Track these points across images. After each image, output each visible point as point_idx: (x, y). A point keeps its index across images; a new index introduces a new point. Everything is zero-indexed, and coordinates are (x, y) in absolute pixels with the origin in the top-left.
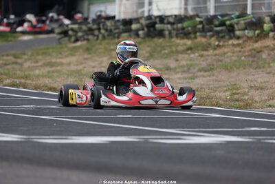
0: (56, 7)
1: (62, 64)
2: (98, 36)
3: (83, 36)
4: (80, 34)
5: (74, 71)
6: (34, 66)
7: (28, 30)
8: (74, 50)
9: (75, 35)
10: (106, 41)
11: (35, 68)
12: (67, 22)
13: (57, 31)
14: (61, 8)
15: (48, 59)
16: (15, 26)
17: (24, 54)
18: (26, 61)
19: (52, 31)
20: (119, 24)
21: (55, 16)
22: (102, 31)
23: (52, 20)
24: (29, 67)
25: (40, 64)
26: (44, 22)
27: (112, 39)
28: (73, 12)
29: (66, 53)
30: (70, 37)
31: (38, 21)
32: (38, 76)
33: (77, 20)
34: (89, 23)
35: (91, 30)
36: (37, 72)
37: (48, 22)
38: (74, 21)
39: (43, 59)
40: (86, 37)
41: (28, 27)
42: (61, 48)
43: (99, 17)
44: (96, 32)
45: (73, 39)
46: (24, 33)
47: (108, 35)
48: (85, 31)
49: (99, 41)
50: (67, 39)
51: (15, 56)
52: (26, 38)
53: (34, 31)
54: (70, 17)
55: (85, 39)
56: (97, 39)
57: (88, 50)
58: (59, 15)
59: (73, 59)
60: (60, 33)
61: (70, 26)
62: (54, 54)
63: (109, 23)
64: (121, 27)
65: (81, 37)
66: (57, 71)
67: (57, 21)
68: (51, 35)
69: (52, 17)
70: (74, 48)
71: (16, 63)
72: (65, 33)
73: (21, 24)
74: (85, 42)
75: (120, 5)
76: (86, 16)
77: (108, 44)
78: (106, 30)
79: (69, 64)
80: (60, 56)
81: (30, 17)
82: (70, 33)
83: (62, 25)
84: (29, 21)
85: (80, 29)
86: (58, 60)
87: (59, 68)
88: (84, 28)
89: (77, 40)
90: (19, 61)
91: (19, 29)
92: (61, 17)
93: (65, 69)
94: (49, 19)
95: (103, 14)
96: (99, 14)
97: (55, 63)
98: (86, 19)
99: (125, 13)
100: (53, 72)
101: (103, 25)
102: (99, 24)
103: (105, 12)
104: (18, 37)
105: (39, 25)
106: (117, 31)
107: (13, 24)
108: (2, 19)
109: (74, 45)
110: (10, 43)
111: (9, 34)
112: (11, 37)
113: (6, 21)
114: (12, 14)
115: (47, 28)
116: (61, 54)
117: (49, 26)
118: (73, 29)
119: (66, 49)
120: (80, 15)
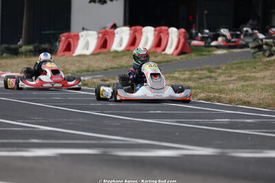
0: (251, 21)
1: (256, 78)
5: (267, 86)
6: (228, 81)
7: (222, 44)
8: (269, 64)
9: (270, 50)
11: (230, 82)
12: (261, 36)
13: (251, 45)
15: (242, 73)
16: (209, 40)
17: (219, 68)
18: (220, 75)
19: (246, 46)
21: (250, 31)
23: (246, 35)
24: (223, 81)
25: (234, 78)
26: (238, 36)
29: (260, 68)
30: (265, 51)
31: (232, 36)
32: (232, 90)
33: (272, 34)
36: (231, 86)
37: (242, 37)
38: (268, 36)
39: (237, 74)
41: (223, 41)
42: (256, 62)
45: (267, 53)
46: (218, 47)
50: (261, 53)
51: (210, 70)
52: (220, 52)
53: (229, 45)
54: (264, 32)
59: (268, 73)
60: (254, 48)
61: (264, 40)
62: (248, 68)
66: (251, 85)
67: (251, 35)
68: (245, 50)
69: (247, 31)
70: (269, 61)
71: (210, 77)
72: (259, 48)
73: (215, 38)
79: (264, 78)
80: (254, 70)
81: (224, 31)
82: (264, 46)
83: (256, 39)
84: (224, 36)
86: (252, 74)
87: (253, 82)
89: (271, 55)
90: (213, 75)
91: (214, 43)
92: (256, 31)
93: (260, 83)
94: (244, 33)
97: (250, 77)
100: (247, 86)
105: (233, 40)
107: (208, 38)
108: (197, 34)
109: (268, 59)
110: (204, 57)
111: (204, 48)
112: (206, 51)
113: (199, 34)
114: (207, 29)
115: (241, 42)
116: (255, 68)
117: (243, 40)
118: (267, 44)
119: (260, 64)
120: (274, 30)
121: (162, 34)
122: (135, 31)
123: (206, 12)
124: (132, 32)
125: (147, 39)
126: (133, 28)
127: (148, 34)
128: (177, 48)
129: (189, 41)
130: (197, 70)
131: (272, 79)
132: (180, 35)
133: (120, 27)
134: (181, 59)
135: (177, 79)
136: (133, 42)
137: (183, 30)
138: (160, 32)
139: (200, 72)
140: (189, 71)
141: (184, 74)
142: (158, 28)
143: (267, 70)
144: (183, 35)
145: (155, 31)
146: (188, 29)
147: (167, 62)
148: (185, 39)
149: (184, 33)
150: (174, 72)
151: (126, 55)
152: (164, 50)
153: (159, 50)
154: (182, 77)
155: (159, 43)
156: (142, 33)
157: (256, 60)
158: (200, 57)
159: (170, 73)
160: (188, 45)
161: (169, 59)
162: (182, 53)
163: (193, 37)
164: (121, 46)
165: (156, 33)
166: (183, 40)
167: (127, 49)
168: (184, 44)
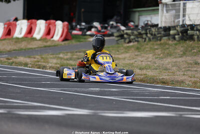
0: (115, 17)
1: (119, 59)
2: (145, 39)
3: (135, 39)
4: (132, 37)
5: (127, 64)
7: (94, 33)
8: (128, 49)
9: (129, 38)
10: (151, 43)
12: (123, 28)
13: (115, 34)
14: (119, 18)
16: (85, 30)
19: (112, 35)
20: (161, 30)
21: (115, 24)
22: (149, 35)
23: (112, 27)
26: (106, 28)
27: (155, 41)
28: (127, 21)
29: (122, 51)
30: (125, 38)
31: (102, 27)
33: (130, 27)
34: (139, 29)
35: (140, 34)
37: (109, 28)
38: (128, 28)
40: (136, 39)
41: (95, 31)
42: (118, 47)
43: (147, 25)
44: (144, 36)
45: (127, 41)
46: (92, 36)
47: (153, 38)
48: (136, 35)
49: (146, 43)
50: (123, 40)
54: (125, 25)
55: (136, 41)
56: (145, 41)
57: (138, 49)
58: (117, 23)
59: (127, 55)
60: (118, 36)
61: (125, 31)
63: (153, 30)
64: (163, 32)
65: (133, 39)
67: (116, 27)
68: (111, 38)
69: (112, 24)
70: (128, 47)
72: (122, 36)
73: (89, 29)
74: (136, 43)
75: (162, 16)
76: (136, 24)
77: (153, 44)
78: (152, 34)
79: (124, 59)
80: (117, 53)
81: (96, 24)
82: (125, 36)
83: (119, 30)
84: (96, 27)
85: (133, 33)
86: (117, 56)
88: (135, 32)
89: (130, 42)
91: (88, 33)
92: (119, 25)
93: (121, 62)
94: (110, 25)
95: (149, 23)
96: (146, 22)
98: (137, 26)
99: (165, 22)
101: (149, 31)
103: (151, 21)
104: (87, 38)
105: (103, 31)
106: (159, 35)
107: (84, 29)
108: (76, 26)
109: (128, 45)
110: (82, 43)
111: (81, 36)
112: (82, 38)
113: (78, 26)
114: (84, 22)
115: (109, 32)
116: (118, 51)
117: (110, 31)
118: (127, 34)
119: (122, 48)
120: (132, 23)
121: (51, 26)
122: (31, 23)
123: (83, 10)
124: (29, 24)
125: (40, 29)
126: (30, 21)
127: (41, 25)
128: (61, 36)
129: (71, 31)
130: (76, 52)
131: (130, 60)
132: (64, 26)
133: (20, 20)
134: (65, 44)
135: (61, 58)
136: (30, 31)
137: (66, 23)
138: (49, 24)
139: (78, 54)
140: (71, 53)
141: (66, 55)
142: (48, 21)
143: (127, 52)
144: (66, 26)
145: (46, 23)
146: (70, 22)
147: (55, 46)
148: (68, 29)
149: (67, 25)
150: (60, 53)
151: (25, 40)
152: (52, 37)
153: (49, 37)
154: (66, 57)
155: (48, 32)
156: (36, 25)
157: (119, 45)
158: (78, 43)
159: (57, 54)
160: (70, 34)
161: (56, 44)
162: (65, 39)
163: (73, 28)
164: (21, 34)
165: (47, 25)
166: (66, 30)
167: (25, 37)
168: (67, 33)
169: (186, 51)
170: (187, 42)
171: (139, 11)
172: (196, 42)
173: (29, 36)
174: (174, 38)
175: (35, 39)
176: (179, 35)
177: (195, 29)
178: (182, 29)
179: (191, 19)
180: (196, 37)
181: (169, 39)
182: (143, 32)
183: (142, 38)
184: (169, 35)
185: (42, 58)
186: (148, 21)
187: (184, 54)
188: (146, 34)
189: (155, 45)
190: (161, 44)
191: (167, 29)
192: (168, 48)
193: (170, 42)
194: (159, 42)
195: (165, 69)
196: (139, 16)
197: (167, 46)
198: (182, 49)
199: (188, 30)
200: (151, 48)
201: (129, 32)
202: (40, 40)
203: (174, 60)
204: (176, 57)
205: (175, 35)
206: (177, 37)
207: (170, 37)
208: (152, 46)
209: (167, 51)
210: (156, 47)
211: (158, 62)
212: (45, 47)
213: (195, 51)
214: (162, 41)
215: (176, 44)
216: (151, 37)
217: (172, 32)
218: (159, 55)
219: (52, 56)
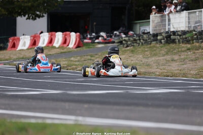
2: (139, 43)
3: (131, 44)
4: (129, 43)
7: (101, 41)
9: (127, 44)
10: (144, 46)
12: (124, 36)
16: (94, 39)
17: (97, 55)
18: (96, 58)
19: (114, 42)
20: (150, 36)
21: (118, 33)
22: (142, 41)
23: (116, 35)
26: (111, 37)
27: (146, 45)
30: (124, 44)
31: (108, 37)
35: (135, 40)
37: (113, 37)
41: (102, 39)
44: (138, 42)
45: (125, 46)
46: (99, 43)
48: (132, 41)
49: (139, 46)
50: (122, 45)
51: (91, 56)
52: (100, 46)
53: (106, 42)
54: (126, 34)
55: (132, 46)
57: (132, 51)
60: (118, 43)
61: (124, 38)
63: (145, 36)
64: (152, 38)
65: (129, 45)
67: (118, 36)
69: (116, 34)
70: (125, 50)
71: (91, 60)
72: (121, 42)
73: (97, 38)
74: (132, 47)
77: (144, 48)
78: (144, 40)
81: (102, 34)
82: (124, 42)
84: (102, 36)
85: (129, 40)
88: (131, 39)
89: (127, 46)
90: (93, 58)
91: (97, 41)
92: (122, 34)
101: (142, 37)
102: (139, 37)
104: (96, 45)
105: (109, 39)
106: (149, 40)
107: (93, 38)
108: (87, 36)
110: (90, 49)
111: (91, 44)
113: (89, 36)
114: (94, 33)
115: (112, 40)
117: (114, 39)
118: (125, 40)
120: (131, 32)
121: (66, 36)
122: (52, 35)
123: (95, 23)
124: (50, 35)
125: (58, 39)
126: (51, 33)
127: (59, 36)
128: (75, 44)
129: (82, 40)
130: (84, 56)
132: (76, 36)
134: (77, 50)
135: (72, 61)
136: (51, 41)
137: (78, 34)
138: (66, 35)
140: (80, 56)
141: (76, 58)
142: (64, 33)
143: (123, 55)
144: (79, 36)
147: (69, 52)
148: (80, 39)
150: (71, 58)
151: (47, 49)
152: (68, 45)
153: (65, 45)
155: (65, 42)
156: (55, 36)
158: (88, 49)
159: (69, 58)
160: (82, 42)
162: (78, 47)
163: (85, 38)
164: (44, 44)
165: (64, 36)
166: (78, 39)
167: (47, 46)
168: (79, 42)
169: (169, 52)
170: (171, 45)
171: (139, 23)
172: (177, 44)
173: (50, 45)
174: (161, 42)
175: (55, 47)
176: (164, 39)
177: (176, 34)
178: (167, 34)
179: (175, 27)
180: (177, 40)
181: (157, 43)
182: (137, 38)
183: (136, 43)
184: (157, 40)
185: (56, 61)
186: (145, 30)
187: (167, 54)
188: (140, 40)
189: (146, 48)
190: (150, 47)
191: (155, 35)
192: (155, 50)
193: (158, 45)
194: (149, 46)
195: (147, 65)
196: (140, 26)
197: (155, 49)
198: (166, 50)
199: (171, 35)
200: (142, 50)
201: (127, 38)
202: (58, 48)
203: (157, 58)
204: (159, 57)
205: (161, 40)
206: (163, 41)
207: (158, 42)
208: (143, 49)
209: (155, 52)
210: (146, 50)
211: (144, 60)
212: (62, 53)
213: (175, 51)
214: (152, 45)
215: (161, 47)
216: (144, 42)
217: (159, 38)
218: (147, 55)
219: (64, 60)
